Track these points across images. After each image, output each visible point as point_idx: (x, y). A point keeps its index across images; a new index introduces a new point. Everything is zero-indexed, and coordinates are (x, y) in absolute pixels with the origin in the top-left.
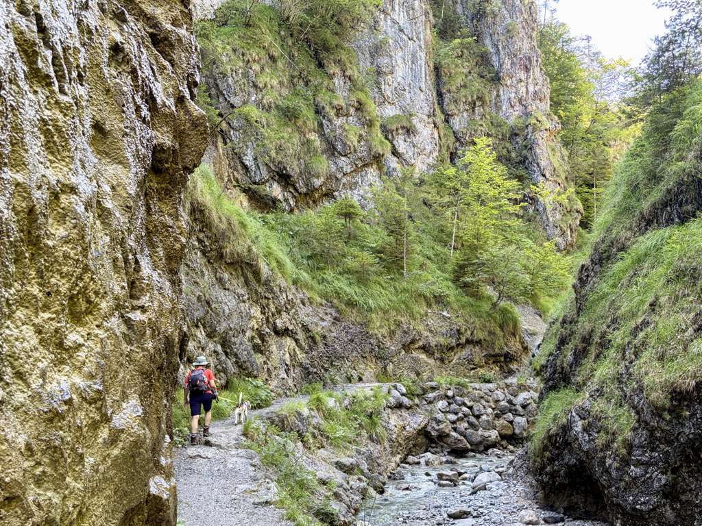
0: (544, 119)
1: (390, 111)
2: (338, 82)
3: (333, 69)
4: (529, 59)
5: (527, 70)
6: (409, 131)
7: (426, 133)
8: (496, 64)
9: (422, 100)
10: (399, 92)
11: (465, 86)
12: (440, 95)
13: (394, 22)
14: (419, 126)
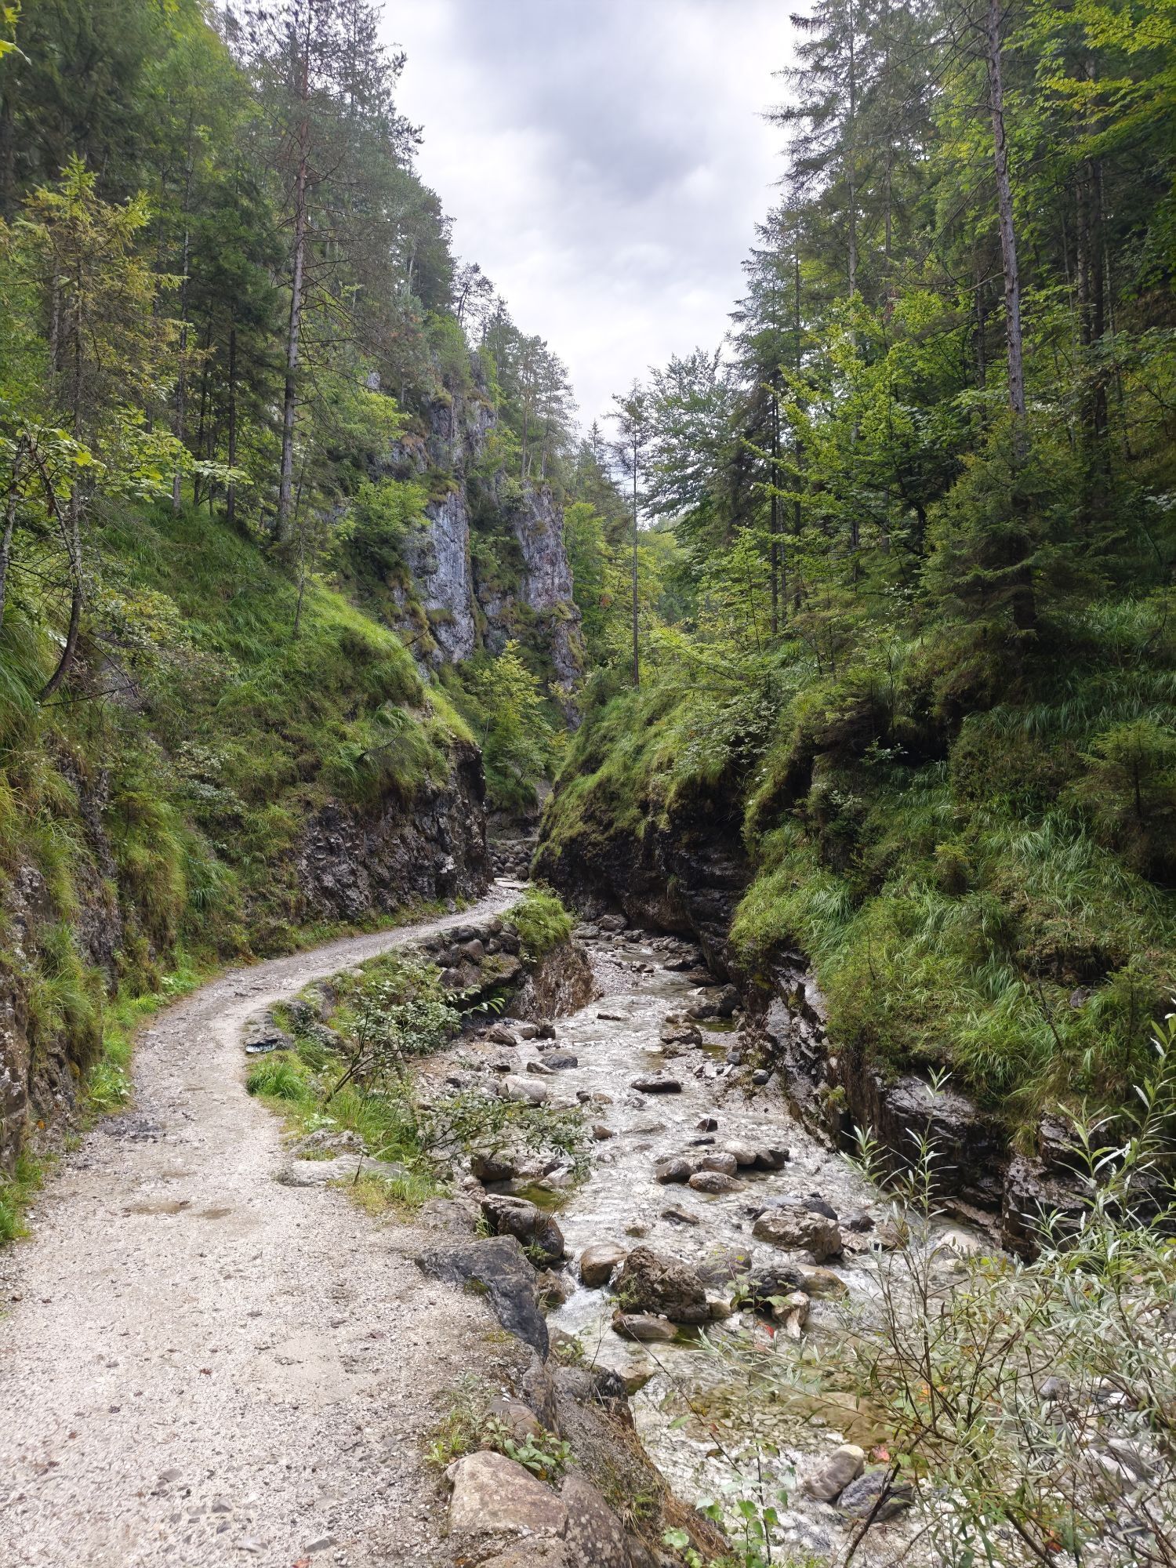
0: (565, 608)
1: (434, 605)
2: (396, 593)
3: (394, 583)
4: (555, 554)
5: (553, 564)
6: (450, 623)
7: (464, 623)
8: (527, 557)
9: (460, 594)
10: (442, 588)
11: (498, 577)
12: (476, 584)
13: (439, 526)
14: (458, 617)
